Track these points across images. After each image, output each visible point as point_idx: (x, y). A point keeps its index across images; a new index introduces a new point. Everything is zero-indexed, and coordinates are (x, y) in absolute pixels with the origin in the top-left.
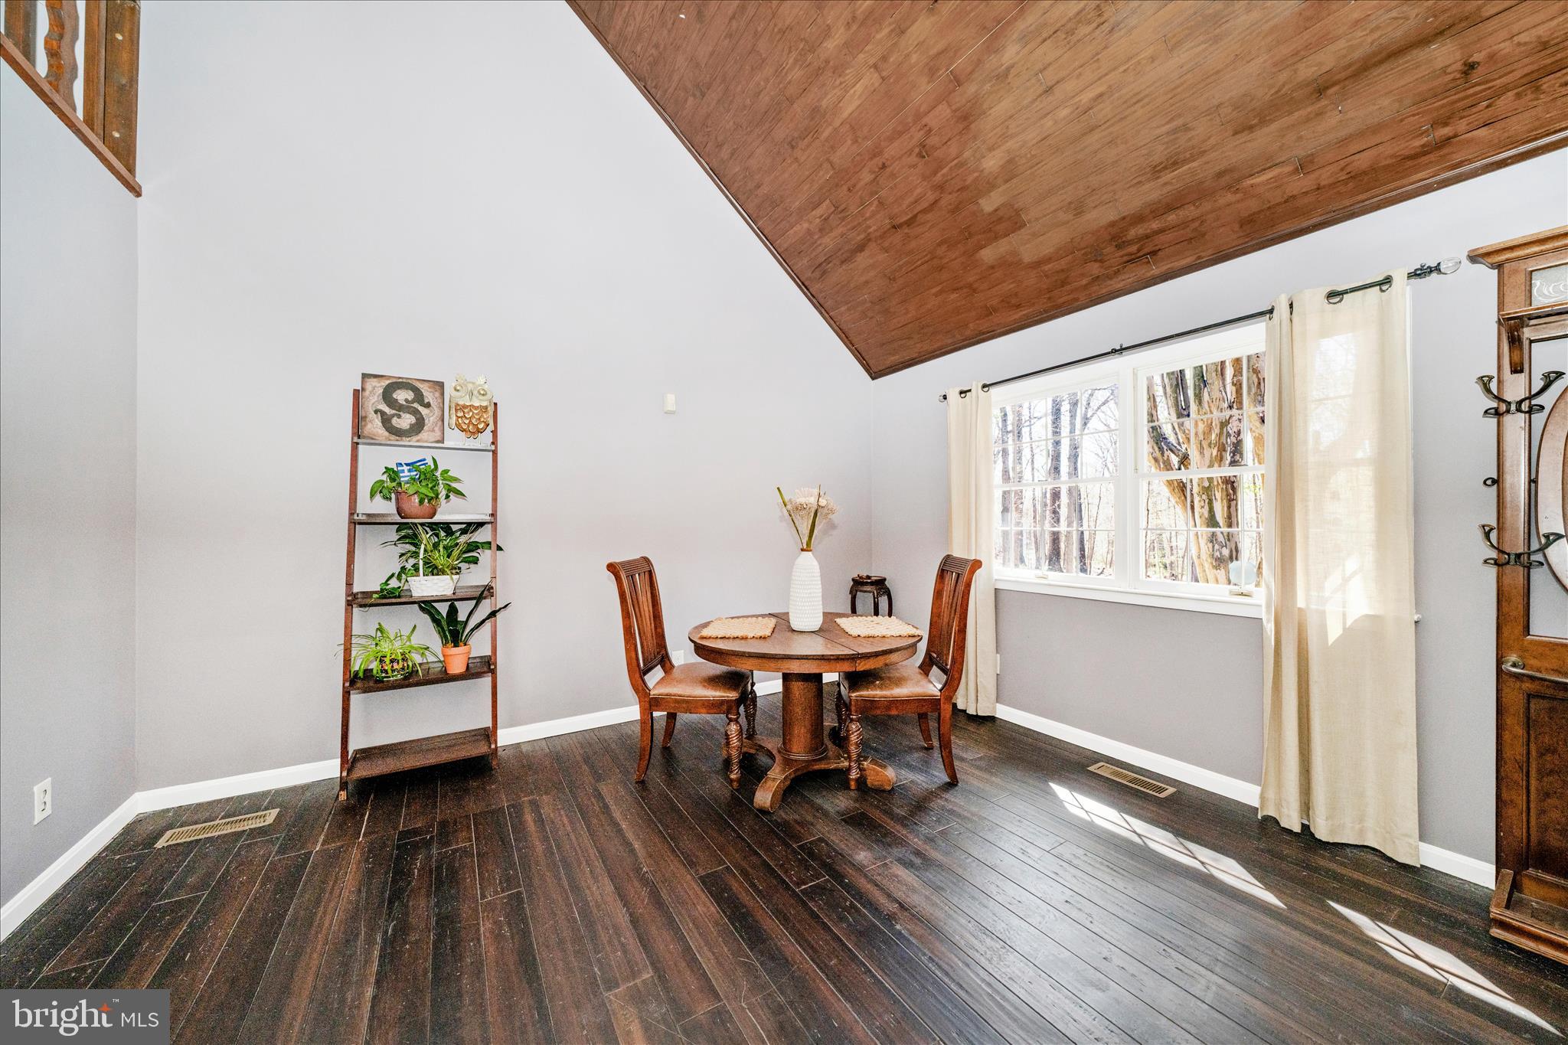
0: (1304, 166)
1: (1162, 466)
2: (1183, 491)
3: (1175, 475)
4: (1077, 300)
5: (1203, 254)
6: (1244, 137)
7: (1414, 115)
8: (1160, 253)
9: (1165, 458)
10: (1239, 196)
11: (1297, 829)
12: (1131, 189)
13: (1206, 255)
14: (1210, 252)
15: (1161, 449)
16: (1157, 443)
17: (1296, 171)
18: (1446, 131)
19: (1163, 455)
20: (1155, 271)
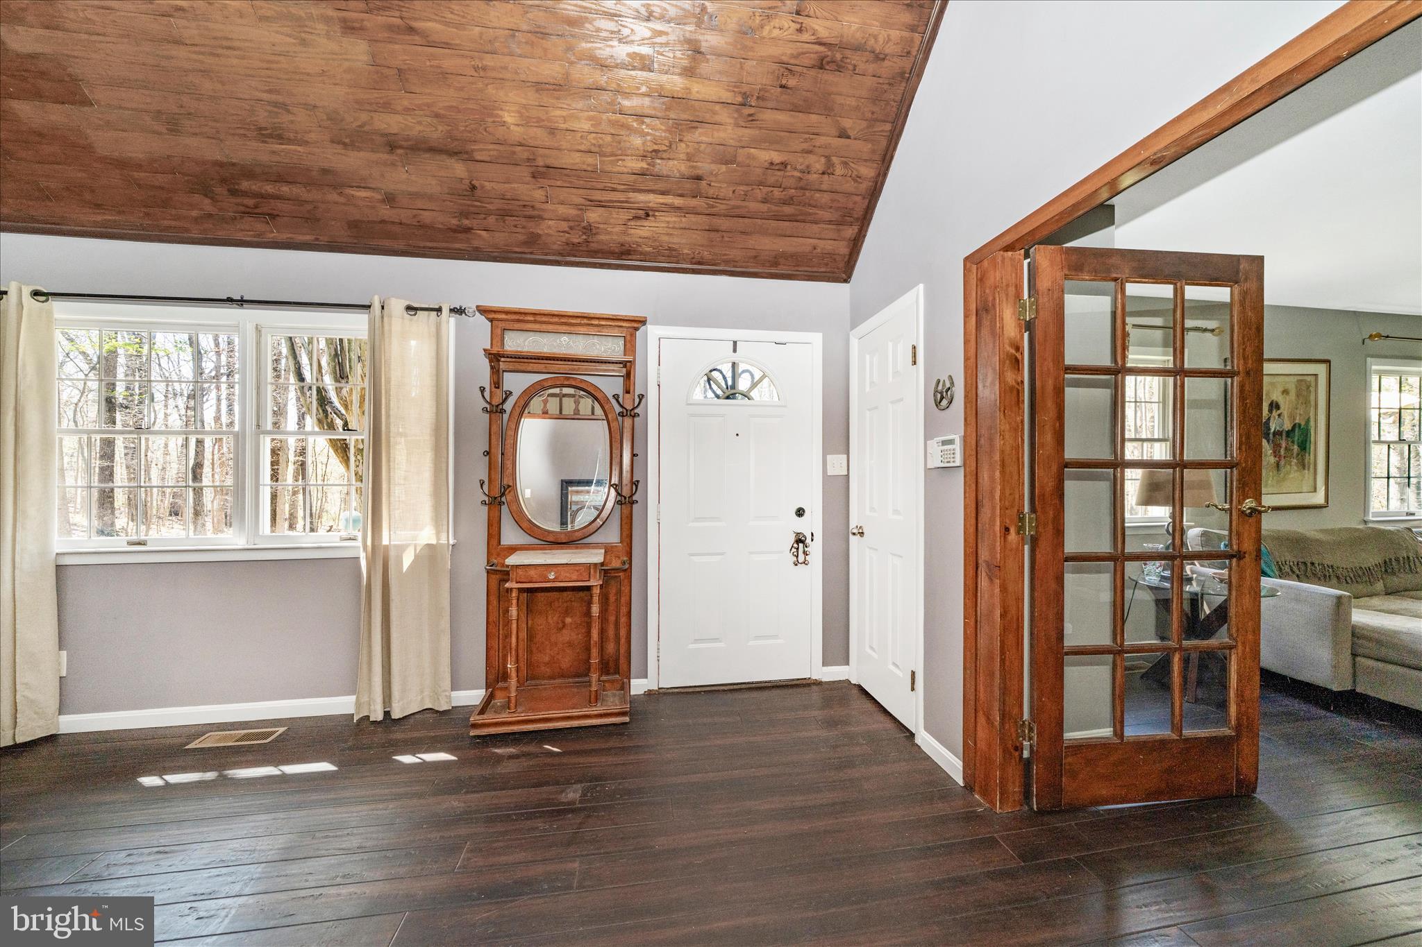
0: (390, 199)
1: (326, 427)
2: (346, 451)
3: (340, 435)
4: (187, 230)
5: (321, 238)
6: (339, 148)
7: (451, 202)
8: (278, 218)
9: (329, 420)
10: (342, 200)
11: (380, 717)
12: (236, 138)
13: (324, 239)
14: (326, 239)
15: (325, 411)
16: (321, 406)
17: (383, 201)
18: (466, 222)
19: (327, 417)
20: (274, 235)
